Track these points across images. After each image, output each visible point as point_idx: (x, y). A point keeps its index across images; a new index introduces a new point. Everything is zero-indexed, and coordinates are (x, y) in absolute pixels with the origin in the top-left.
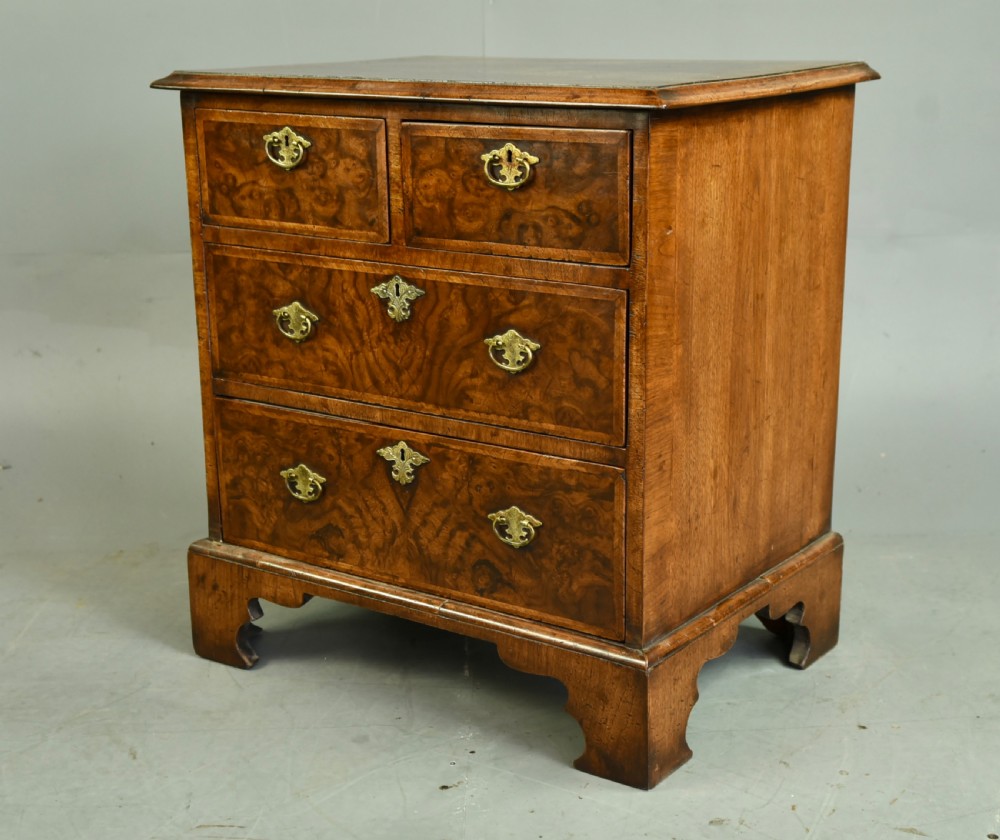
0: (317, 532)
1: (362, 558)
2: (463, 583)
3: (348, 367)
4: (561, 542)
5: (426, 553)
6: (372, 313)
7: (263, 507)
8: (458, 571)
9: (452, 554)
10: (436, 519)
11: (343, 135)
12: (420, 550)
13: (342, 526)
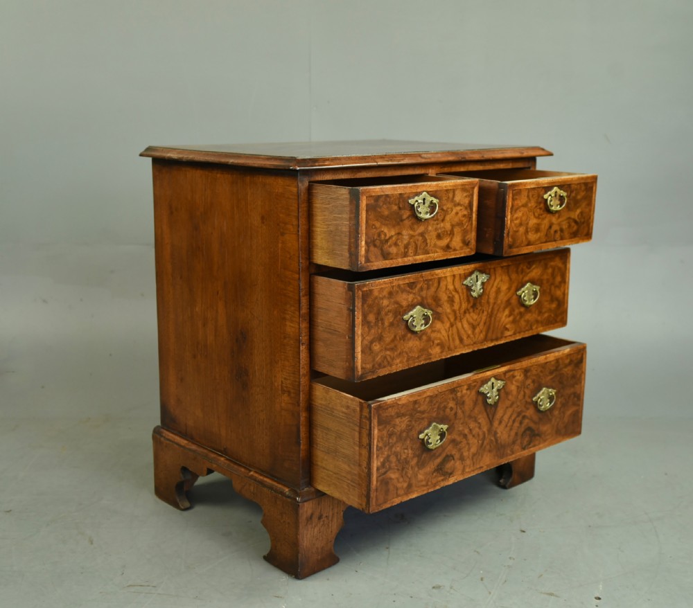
0: (438, 466)
1: (464, 466)
2: (517, 447)
3: (447, 338)
4: (562, 396)
5: (499, 442)
6: (462, 298)
7: (403, 469)
8: (514, 443)
9: (513, 433)
10: (506, 418)
11: (457, 192)
12: (496, 440)
13: (453, 453)
